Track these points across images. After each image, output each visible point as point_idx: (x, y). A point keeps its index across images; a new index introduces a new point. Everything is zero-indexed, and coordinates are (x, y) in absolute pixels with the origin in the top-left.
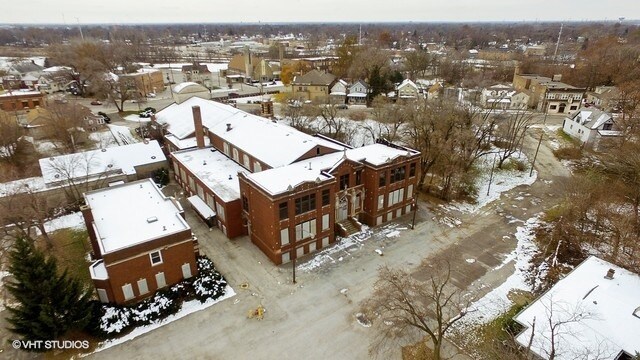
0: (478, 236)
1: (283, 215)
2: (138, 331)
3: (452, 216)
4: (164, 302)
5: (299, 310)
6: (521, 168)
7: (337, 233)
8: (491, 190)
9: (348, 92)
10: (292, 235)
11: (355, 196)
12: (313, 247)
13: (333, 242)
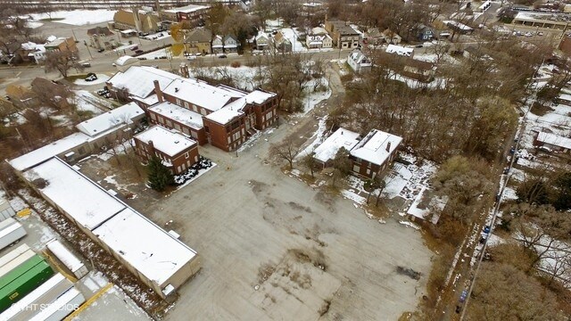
0: (304, 127)
1: (228, 131)
2: (188, 182)
3: (294, 119)
4: (193, 171)
5: (243, 164)
6: (324, 89)
7: (248, 135)
8: (310, 104)
9: (224, 44)
10: (232, 139)
11: (252, 118)
12: (239, 143)
13: (246, 139)
